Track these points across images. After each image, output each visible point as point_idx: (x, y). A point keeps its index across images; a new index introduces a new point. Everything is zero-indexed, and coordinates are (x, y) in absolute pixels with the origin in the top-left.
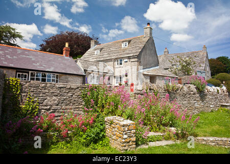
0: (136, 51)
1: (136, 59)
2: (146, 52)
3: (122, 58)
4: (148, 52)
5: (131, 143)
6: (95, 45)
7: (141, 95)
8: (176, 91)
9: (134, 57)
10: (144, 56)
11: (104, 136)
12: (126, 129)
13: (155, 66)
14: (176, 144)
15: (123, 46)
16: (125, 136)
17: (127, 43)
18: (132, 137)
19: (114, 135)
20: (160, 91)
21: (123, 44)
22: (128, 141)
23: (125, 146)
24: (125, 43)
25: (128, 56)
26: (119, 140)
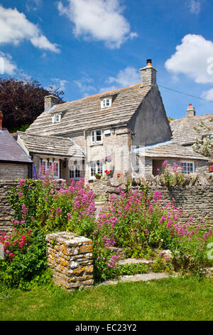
0: (125, 115)
1: (126, 130)
2: (144, 115)
3: (101, 127)
4: (148, 114)
5: (84, 276)
6: (52, 106)
7: (118, 194)
8: (184, 185)
9: (121, 126)
10: (141, 122)
11: (44, 268)
12: (76, 252)
13: (165, 141)
14: (171, 278)
15: (102, 106)
16: (74, 264)
17: (110, 100)
18: (86, 265)
19: (58, 263)
20: (153, 186)
21: (102, 103)
22: (80, 271)
23: (74, 281)
24: (105, 99)
25: (110, 123)
26: (64, 271)
